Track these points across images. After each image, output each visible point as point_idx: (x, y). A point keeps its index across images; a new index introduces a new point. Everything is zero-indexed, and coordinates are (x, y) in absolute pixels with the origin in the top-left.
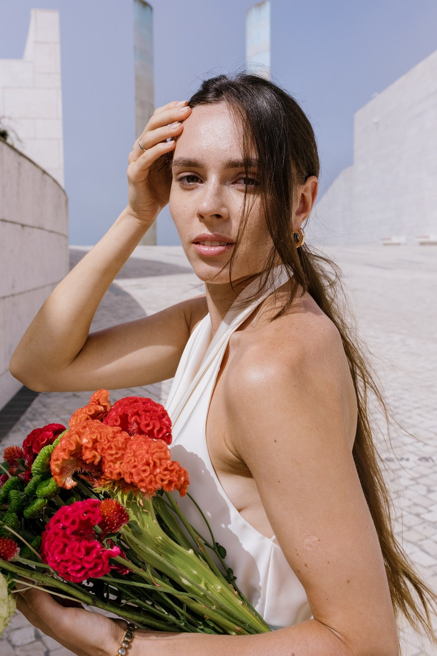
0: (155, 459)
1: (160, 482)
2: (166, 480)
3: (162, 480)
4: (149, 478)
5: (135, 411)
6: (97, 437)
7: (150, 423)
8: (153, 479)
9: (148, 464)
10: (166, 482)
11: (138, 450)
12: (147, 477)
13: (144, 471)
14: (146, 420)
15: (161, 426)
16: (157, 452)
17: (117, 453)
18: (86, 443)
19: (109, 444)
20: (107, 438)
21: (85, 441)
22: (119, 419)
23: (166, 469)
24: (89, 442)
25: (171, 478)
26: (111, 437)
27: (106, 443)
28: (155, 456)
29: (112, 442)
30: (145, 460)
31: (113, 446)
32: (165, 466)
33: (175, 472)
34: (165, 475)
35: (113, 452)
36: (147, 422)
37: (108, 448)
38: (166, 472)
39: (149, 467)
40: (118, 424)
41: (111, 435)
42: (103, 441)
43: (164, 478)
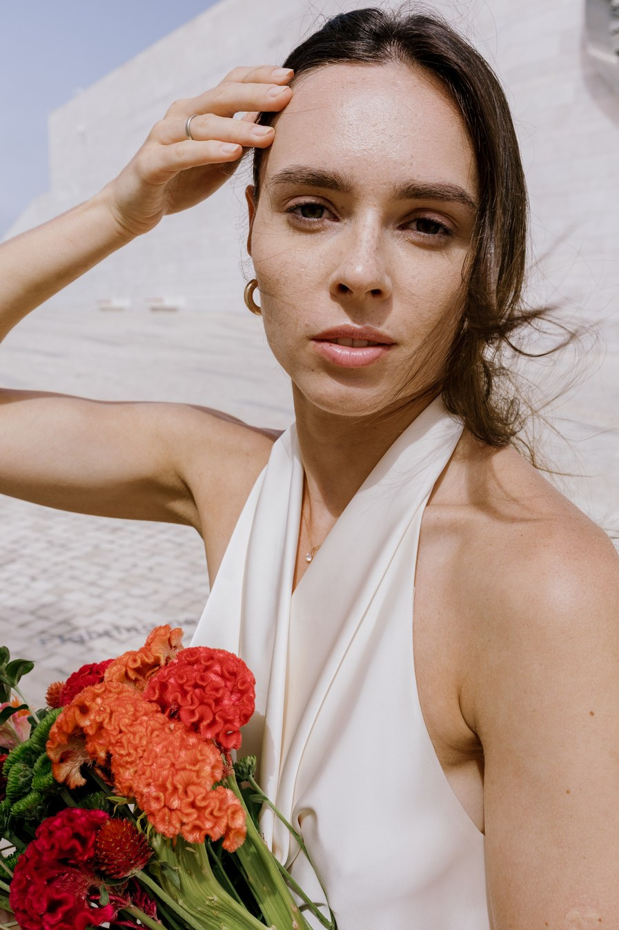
0: (175, 782)
1: (178, 826)
2: (188, 824)
3: (183, 824)
4: (161, 813)
5: (181, 682)
6: (104, 720)
7: (196, 712)
8: (167, 818)
9: (163, 787)
10: (187, 828)
11: (162, 757)
12: (160, 810)
13: (157, 799)
14: (192, 703)
15: (214, 718)
16: (184, 769)
17: (129, 754)
18: (87, 726)
19: (119, 736)
20: (119, 726)
21: (85, 723)
22: (157, 691)
23: (193, 805)
24: (91, 725)
25: (198, 823)
26: (126, 726)
27: (115, 733)
28: (178, 778)
29: (125, 734)
30: (161, 779)
31: (124, 740)
32: (191, 800)
33: (208, 811)
34: (188, 815)
35: (123, 752)
36: (192, 708)
37: (117, 742)
38: (190, 810)
39: (164, 794)
40: (155, 699)
41: (127, 721)
42: (113, 728)
43: (185, 820)
